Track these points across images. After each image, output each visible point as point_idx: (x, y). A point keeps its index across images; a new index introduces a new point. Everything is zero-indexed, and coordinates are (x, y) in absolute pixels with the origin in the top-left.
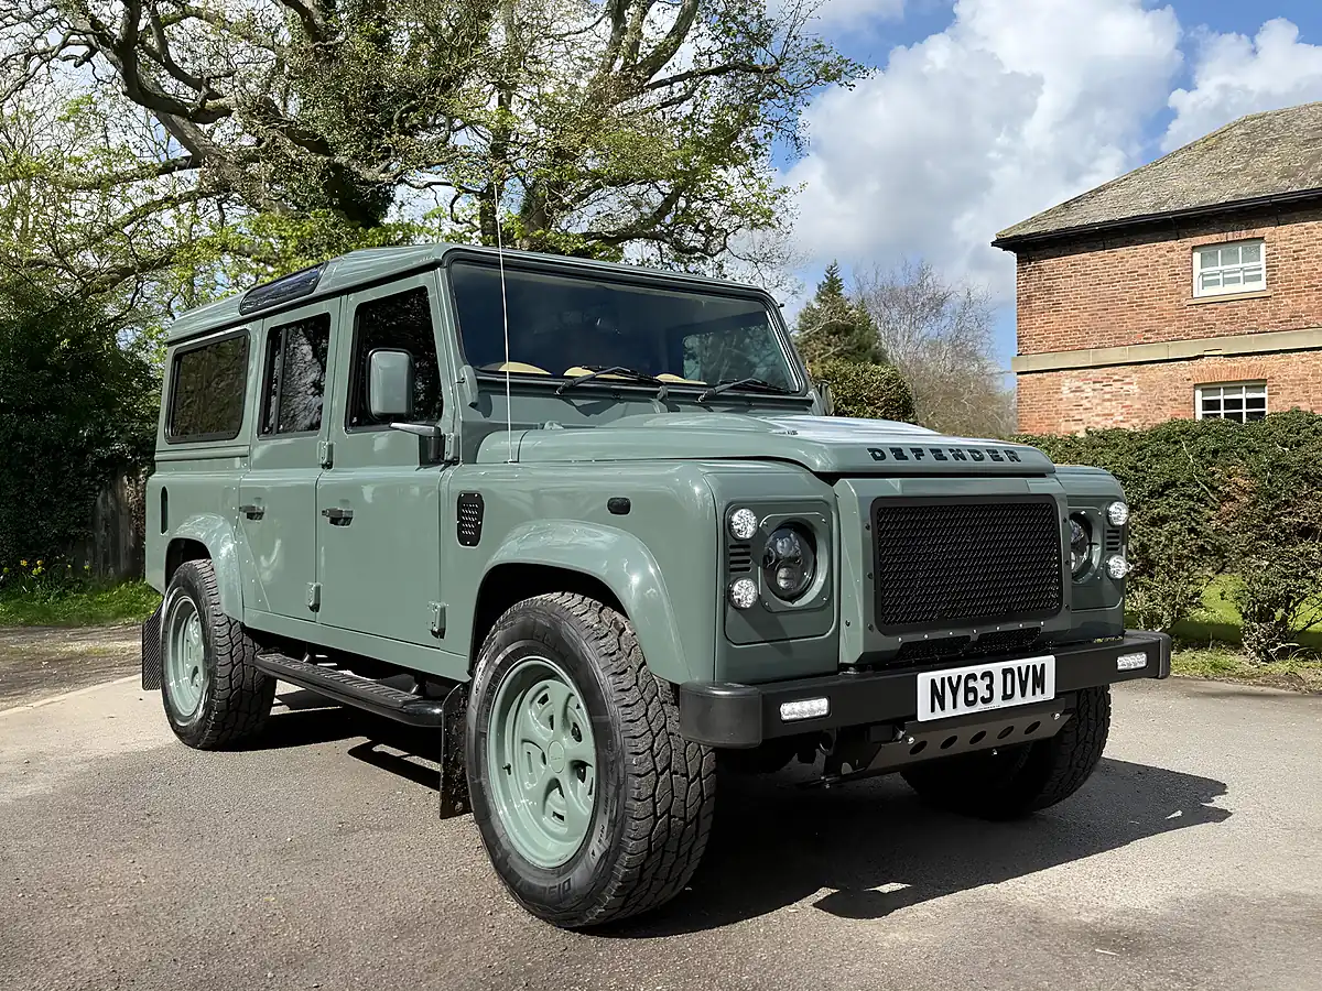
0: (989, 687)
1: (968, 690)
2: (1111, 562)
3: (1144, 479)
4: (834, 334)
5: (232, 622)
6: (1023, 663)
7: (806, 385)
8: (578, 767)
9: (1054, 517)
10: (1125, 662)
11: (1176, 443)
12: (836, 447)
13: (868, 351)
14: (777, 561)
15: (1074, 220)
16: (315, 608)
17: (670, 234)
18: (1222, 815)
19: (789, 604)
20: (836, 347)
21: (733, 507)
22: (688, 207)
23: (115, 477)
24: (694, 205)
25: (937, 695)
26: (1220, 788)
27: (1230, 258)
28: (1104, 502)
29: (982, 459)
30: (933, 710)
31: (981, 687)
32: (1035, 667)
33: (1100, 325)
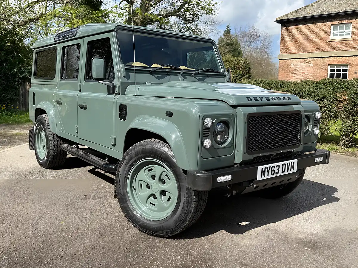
0: (278, 169)
1: (272, 170)
2: (315, 130)
3: (317, 96)
4: (228, 46)
5: (54, 134)
6: (288, 162)
7: (224, 70)
8: (163, 192)
9: (300, 117)
10: (317, 160)
11: (326, 85)
13: (237, 51)
14: (217, 132)
15: (299, 15)
16: (77, 133)
17: (183, 15)
18: (337, 199)
19: (220, 146)
20: (228, 49)
21: (205, 117)
22: (188, 7)
23: (24, 82)
24: (190, 7)
25: (263, 173)
27: (342, 28)
28: (314, 112)
29: (280, 100)
30: (262, 177)
31: (276, 169)
32: (292, 163)
33: (303, 46)
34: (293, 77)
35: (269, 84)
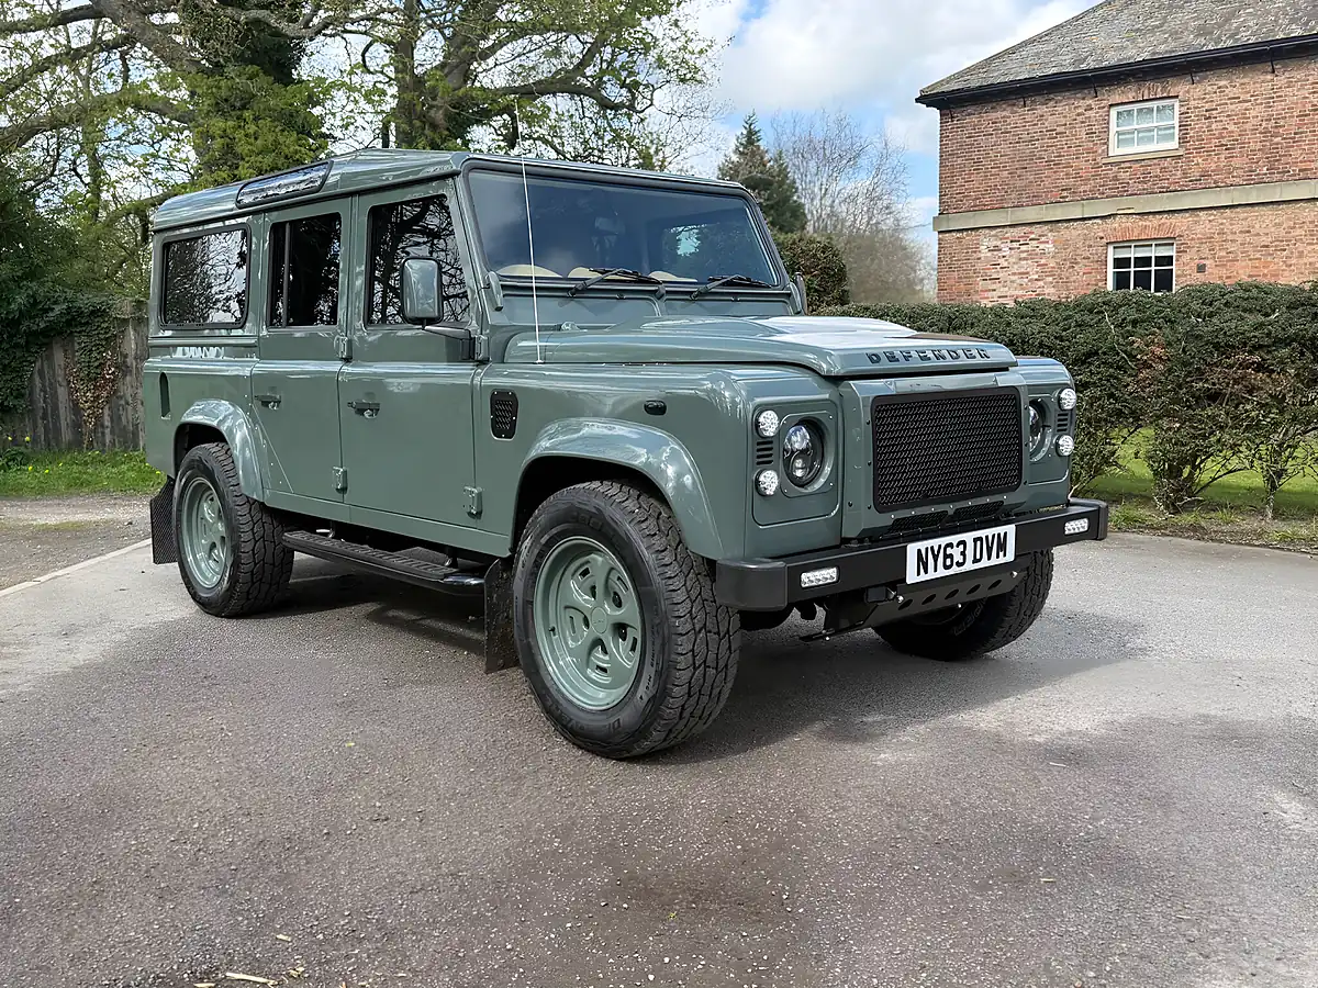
0: (963, 553)
1: (946, 556)
2: (1061, 442)
3: (1069, 348)
5: (252, 502)
6: (989, 532)
8: (620, 629)
9: (1017, 405)
10: (1072, 527)
11: (1098, 313)
12: (842, 353)
13: (786, 205)
14: (793, 452)
15: (997, 77)
16: (343, 490)
17: (595, 90)
19: (802, 490)
21: (762, 408)
22: (613, 59)
23: (51, 348)
24: (619, 58)
25: (922, 562)
26: (1136, 628)
27: (1145, 116)
28: (1055, 389)
29: (958, 357)
30: (918, 574)
31: (956, 552)
32: (999, 535)
33: (1018, 183)
34: (989, 290)
35: (910, 317)
